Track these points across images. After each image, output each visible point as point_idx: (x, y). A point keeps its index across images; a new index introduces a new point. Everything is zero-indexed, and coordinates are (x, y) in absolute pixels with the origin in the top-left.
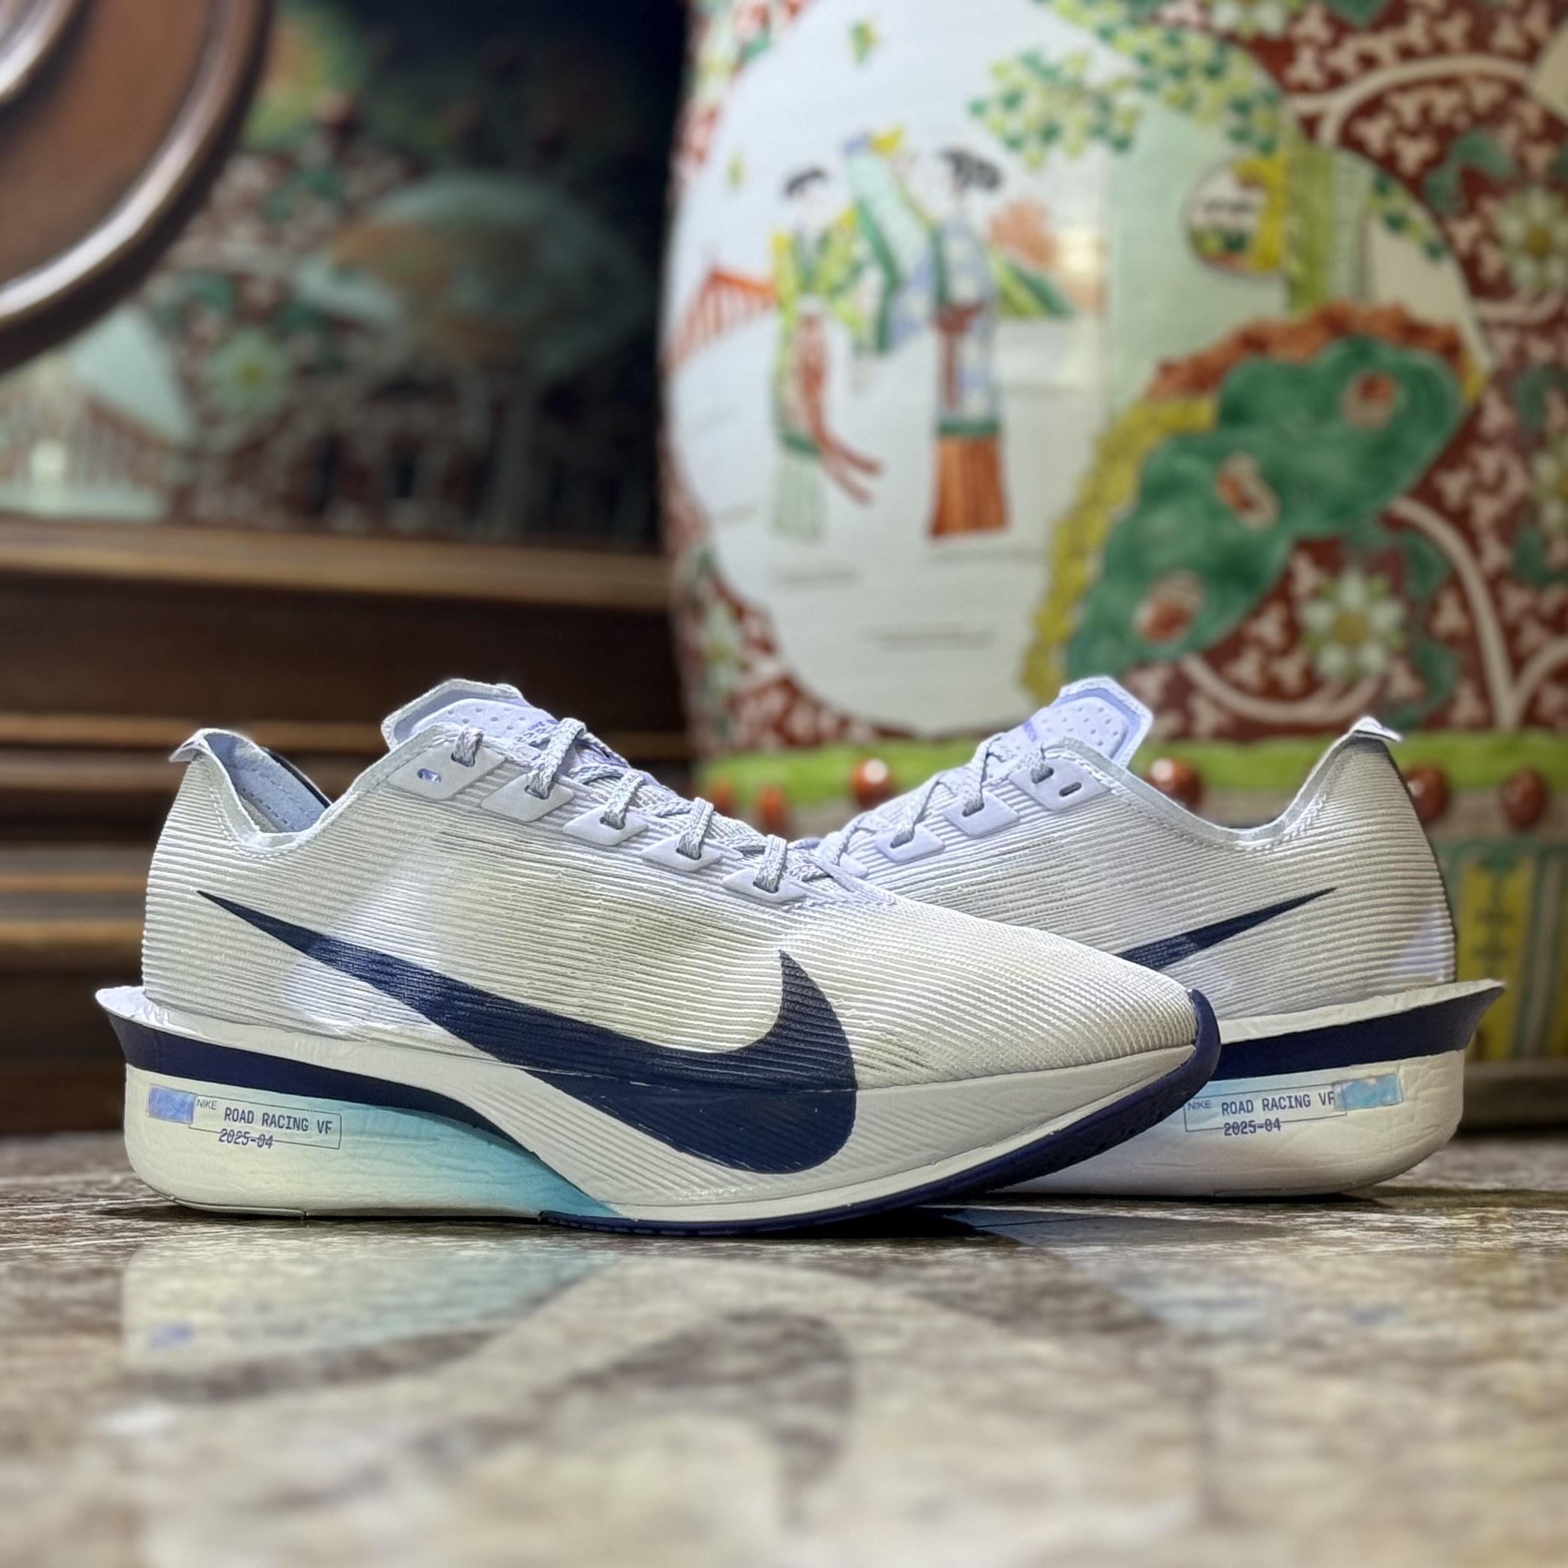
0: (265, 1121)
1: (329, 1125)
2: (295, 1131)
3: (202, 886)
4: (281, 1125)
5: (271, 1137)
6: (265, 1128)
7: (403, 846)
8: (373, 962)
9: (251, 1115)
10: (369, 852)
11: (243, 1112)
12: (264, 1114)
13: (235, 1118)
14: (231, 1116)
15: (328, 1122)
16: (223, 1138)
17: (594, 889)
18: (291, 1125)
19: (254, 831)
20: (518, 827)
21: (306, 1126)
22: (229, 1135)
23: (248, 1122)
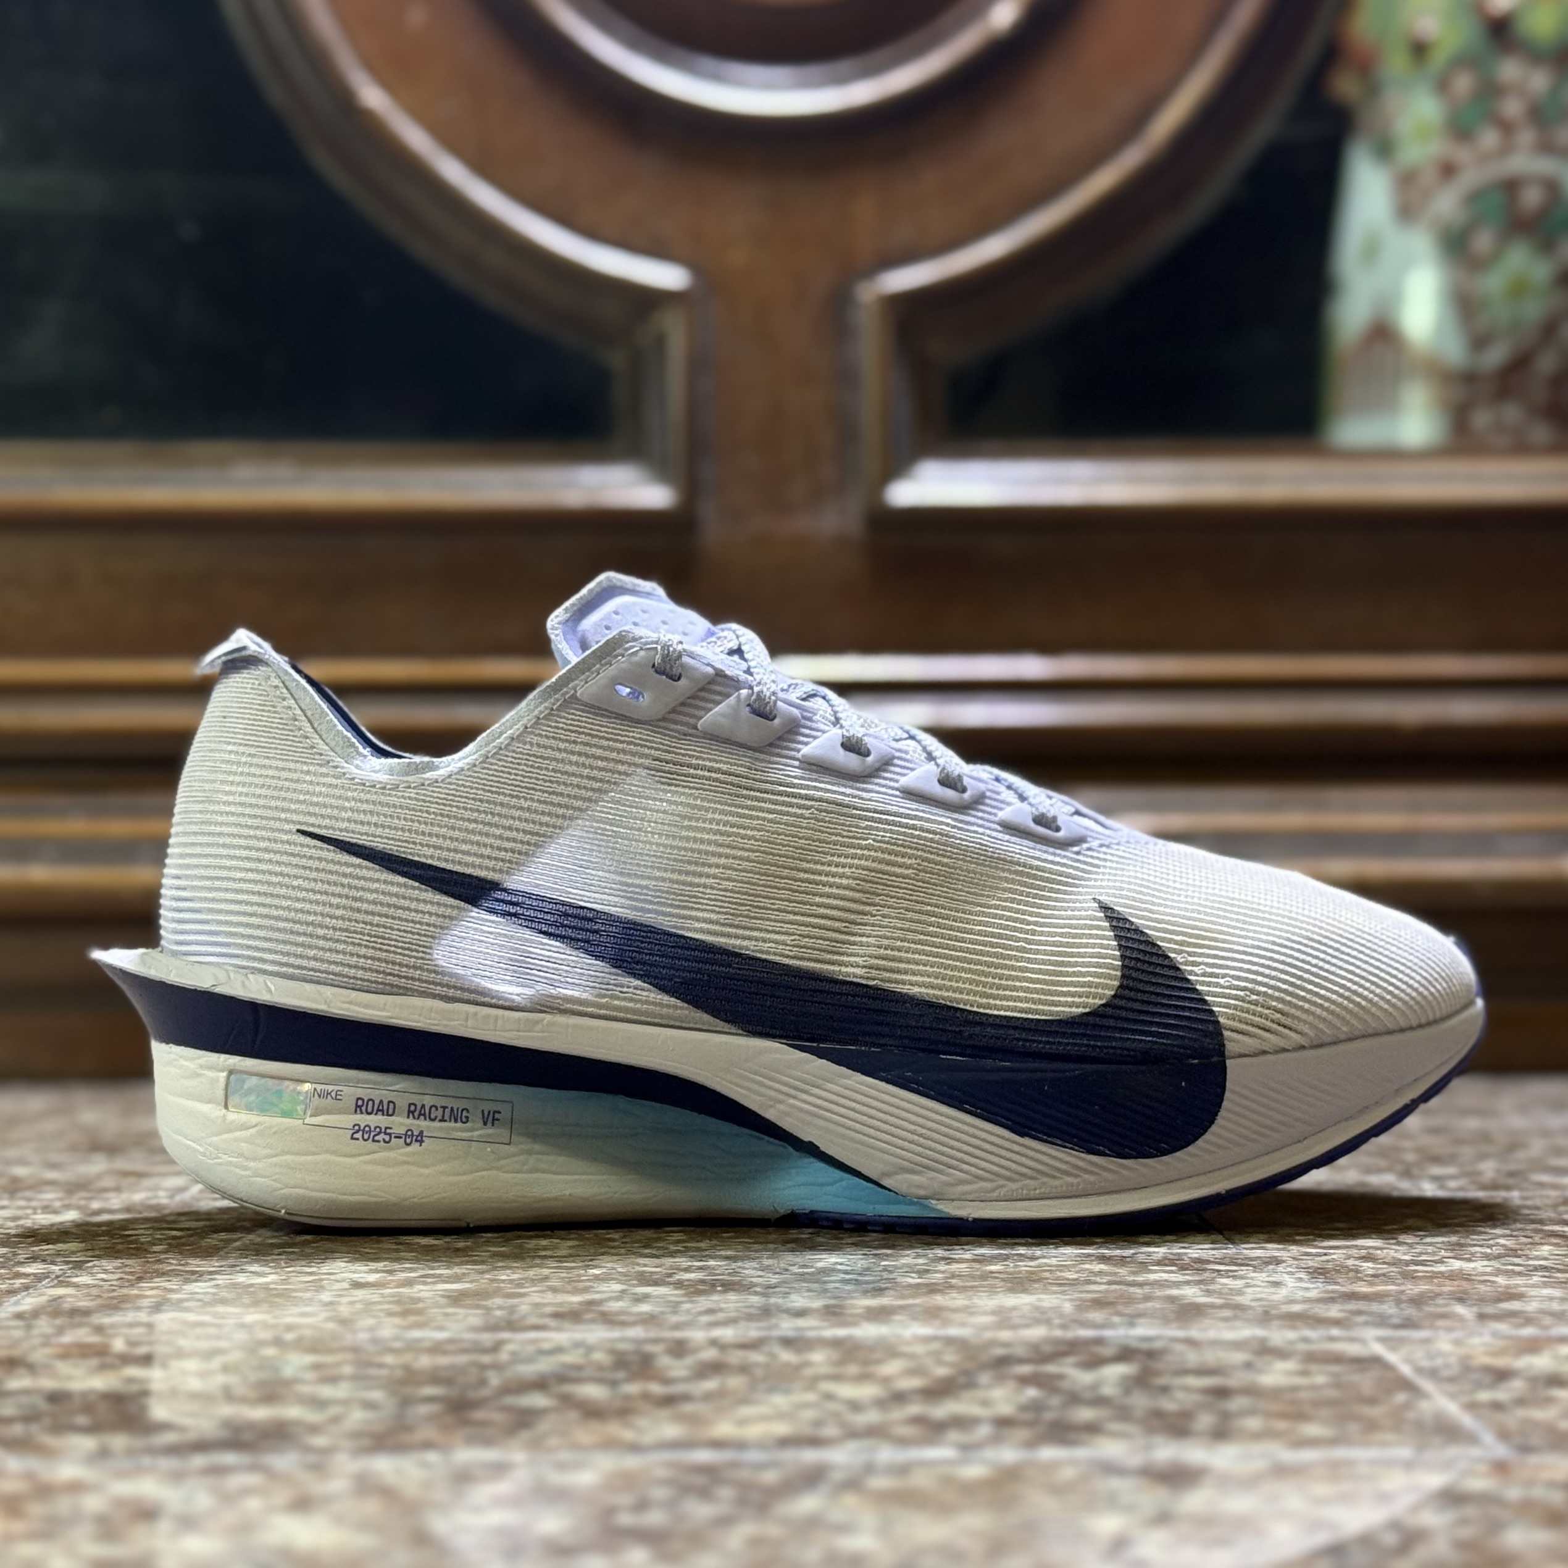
0: (410, 1113)
1: (497, 1116)
2: (452, 1124)
3: (300, 823)
4: (433, 1116)
5: (421, 1132)
6: (410, 1121)
7: (607, 776)
8: (566, 915)
9: (391, 1105)
10: (557, 782)
11: (381, 1102)
12: (410, 1105)
13: (370, 1110)
14: (364, 1109)
15: (495, 1112)
16: (355, 1136)
17: (857, 827)
18: (447, 1117)
19: (365, 756)
20: (750, 753)
21: (467, 1117)
22: (363, 1131)
23: (388, 1115)
